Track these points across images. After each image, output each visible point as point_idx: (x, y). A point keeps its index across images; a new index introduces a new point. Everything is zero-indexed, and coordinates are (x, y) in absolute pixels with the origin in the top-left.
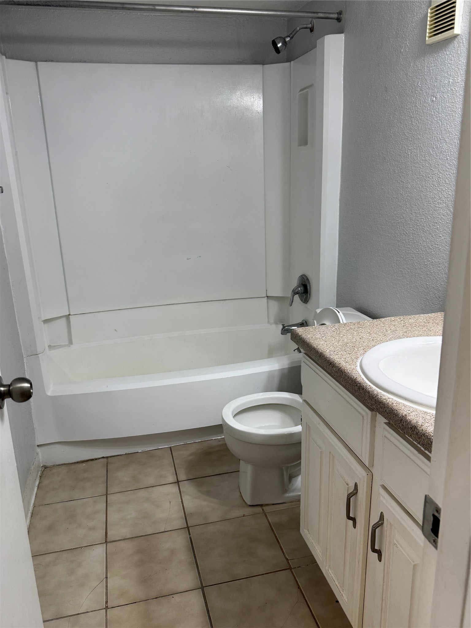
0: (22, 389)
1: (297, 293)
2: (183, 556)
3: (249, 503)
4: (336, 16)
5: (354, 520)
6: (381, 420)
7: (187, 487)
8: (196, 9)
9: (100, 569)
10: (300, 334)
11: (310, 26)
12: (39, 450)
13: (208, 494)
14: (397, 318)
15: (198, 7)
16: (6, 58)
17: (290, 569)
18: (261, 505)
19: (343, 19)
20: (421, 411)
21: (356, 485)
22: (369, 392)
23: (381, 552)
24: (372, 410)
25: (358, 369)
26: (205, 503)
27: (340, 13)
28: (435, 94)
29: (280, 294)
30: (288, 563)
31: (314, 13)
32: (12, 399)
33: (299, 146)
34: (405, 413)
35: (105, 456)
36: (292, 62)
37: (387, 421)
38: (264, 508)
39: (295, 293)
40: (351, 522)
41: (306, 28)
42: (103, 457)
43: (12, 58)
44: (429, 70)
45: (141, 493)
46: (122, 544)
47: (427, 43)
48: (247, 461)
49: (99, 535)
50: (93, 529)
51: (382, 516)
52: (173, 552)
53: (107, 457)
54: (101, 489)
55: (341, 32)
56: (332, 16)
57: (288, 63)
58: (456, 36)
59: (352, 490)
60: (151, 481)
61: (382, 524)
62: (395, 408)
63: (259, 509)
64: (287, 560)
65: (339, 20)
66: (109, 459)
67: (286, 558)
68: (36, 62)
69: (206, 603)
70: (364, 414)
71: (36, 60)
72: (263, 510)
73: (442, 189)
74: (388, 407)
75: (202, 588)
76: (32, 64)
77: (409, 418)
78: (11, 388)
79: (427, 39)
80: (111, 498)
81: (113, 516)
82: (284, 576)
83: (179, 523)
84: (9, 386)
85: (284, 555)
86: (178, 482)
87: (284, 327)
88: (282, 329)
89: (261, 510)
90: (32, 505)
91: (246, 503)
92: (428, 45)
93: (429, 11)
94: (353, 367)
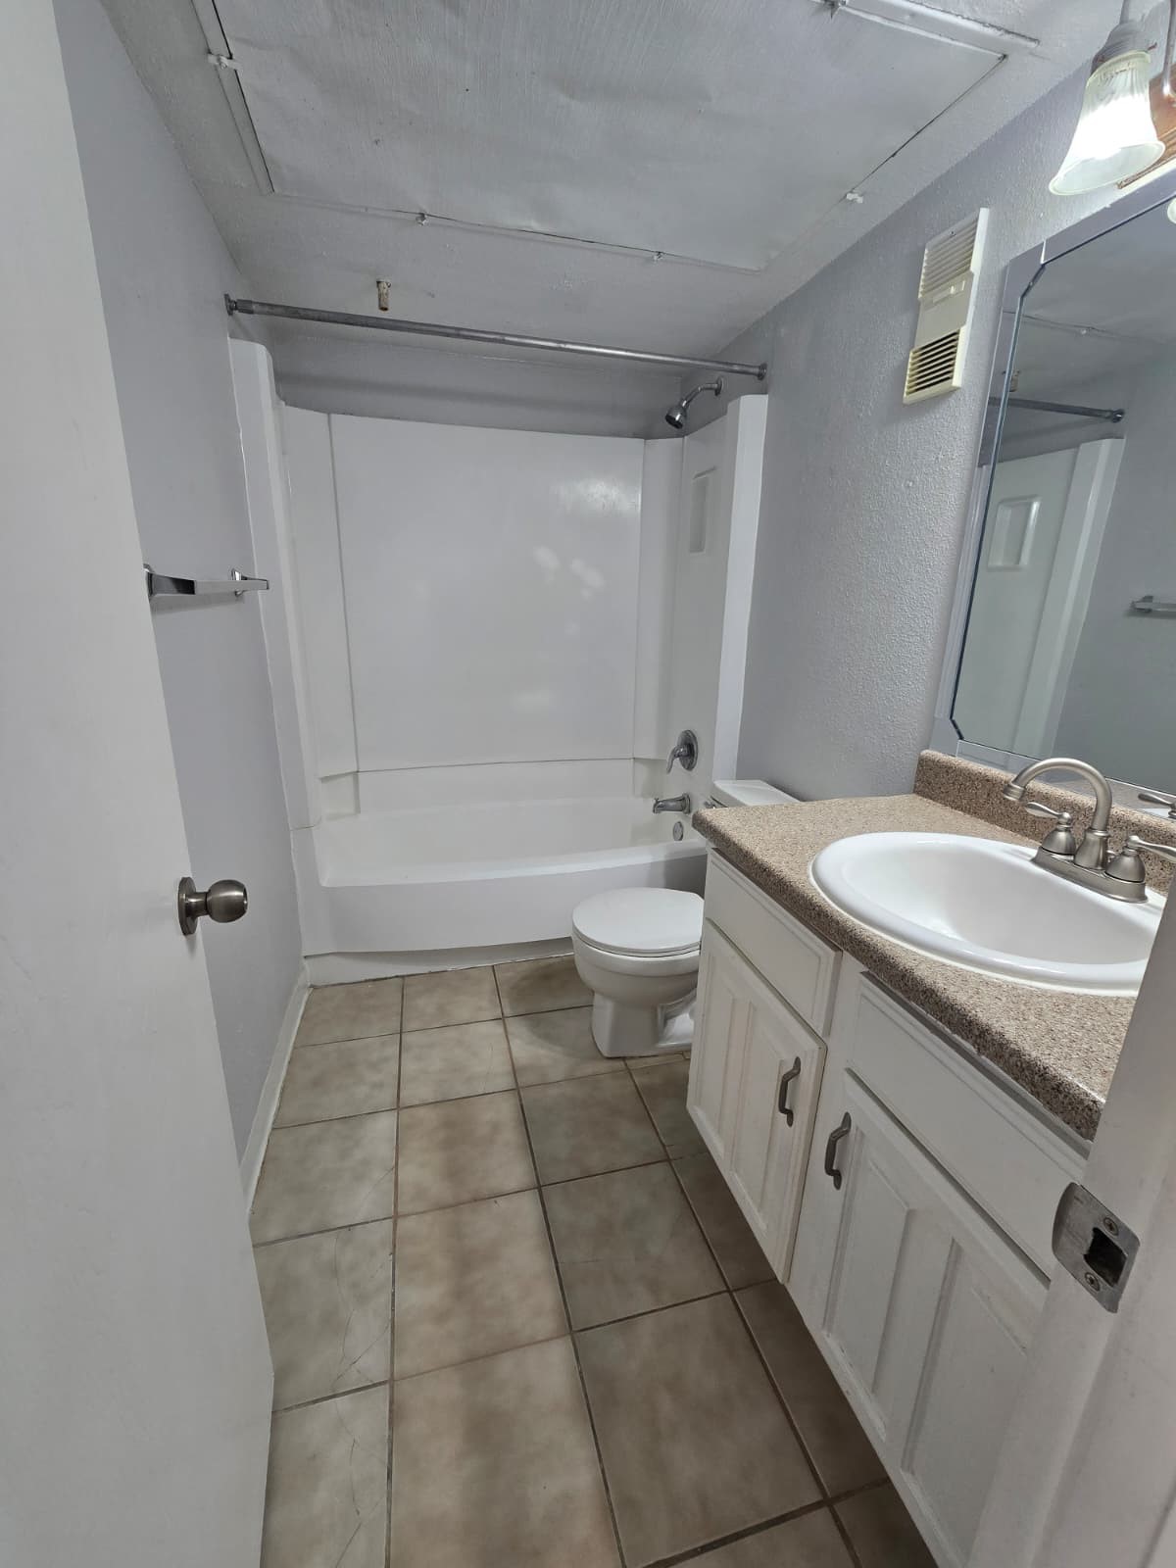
0: (229, 901)
1: (679, 756)
2: (511, 1135)
3: (606, 1055)
4: (757, 370)
5: (790, 1114)
6: (853, 967)
7: (517, 1027)
8: (562, 346)
9: (386, 1151)
10: (709, 820)
11: (716, 386)
12: (306, 963)
13: (548, 1038)
14: (848, 801)
15: (565, 343)
16: (286, 404)
17: (668, 1160)
18: (624, 1058)
19: (767, 376)
20: (935, 962)
21: (797, 1062)
22: (838, 923)
23: (840, 1175)
24: (835, 948)
25: (812, 880)
26: (542, 1052)
27: (763, 367)
28: (913, 477)
29: (652, 756)
30: (666, 1151)
31: (727, 363)
32: (211, 916)
33: (691, 551)
34: (911, 964)
35: (399, 974)
36: (686, 437)
37: (866, 969)
38: (629, 1062)
39: (675, 755)
40: (784, 1117)
41: (711, 389)
42: (397, 977)
43: (295, 405)
44: (905, 442)
45: (451, 1033)
46: (422, 1112)
47: (905, 402)
48: (607, 996)
49: (387, 1096)
50: (379, 1086)
51: (847, 1119)
52: (496, 1127)
53: (403, 977)
54: (395, 1025)
55: (765, 393)
56: (751, 370)
57: (681, 439)
58: (955, 390)
59: (789, 1066)
60: (464, 1014)
61: (847, 1132)
62: (888, 953)
63: (620, 1064)
64: (664, 1146)
65: (761, 376)
66: (406, 978)
67: (661, 1142)
68: (329, 414)
69: (545, 1212)
70: (821, 953)
71: (328, 410)
72: (626, 1065)
73: (916, 616)
74: (876, 951)
75: (539, 1188)
76: (323, 416)
77: (919, 973)
78: (208, 899)
79: (905, 395)
80: (407, 1038)
81: (410, 1066)
82: (659, 1172)
83: (506, 1082)
84: (206, 894)
85: (659, 1138)
86: (502, 1019)
87: (657, 802)
88: (655, 806)
89: (623, 1066)
90: (291, 1044)
91: (601, 1054)
92: (905, 405)
93: (911, 354)
94: (804, 877)
